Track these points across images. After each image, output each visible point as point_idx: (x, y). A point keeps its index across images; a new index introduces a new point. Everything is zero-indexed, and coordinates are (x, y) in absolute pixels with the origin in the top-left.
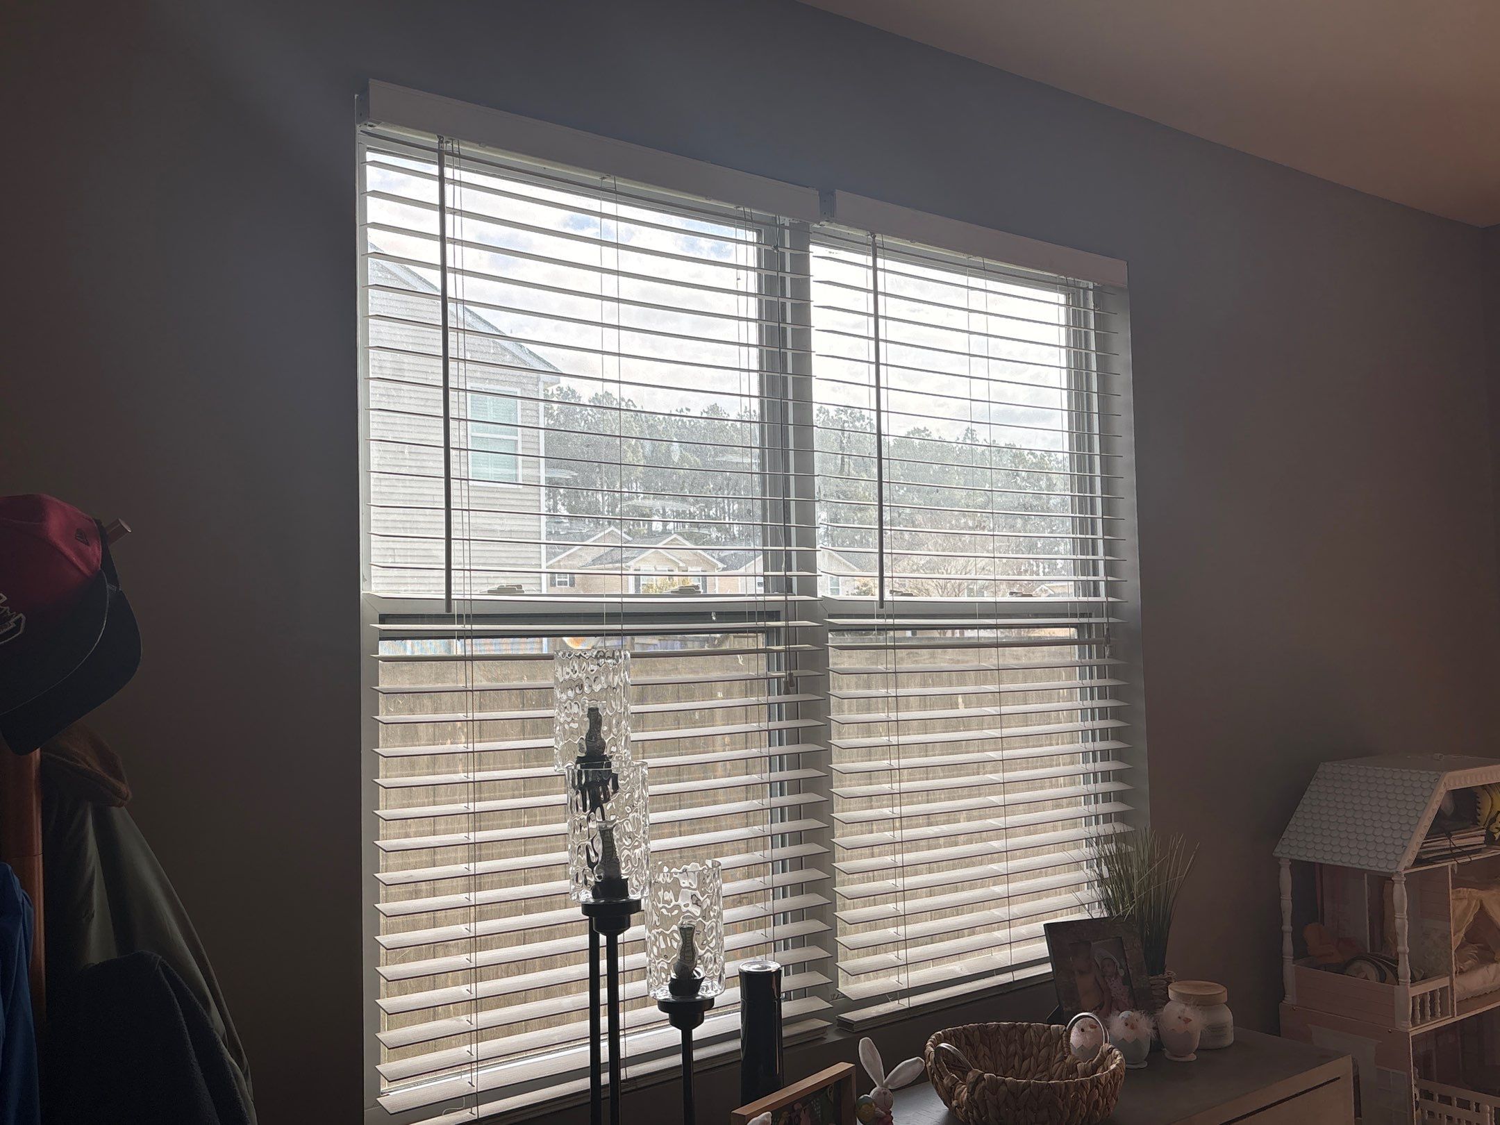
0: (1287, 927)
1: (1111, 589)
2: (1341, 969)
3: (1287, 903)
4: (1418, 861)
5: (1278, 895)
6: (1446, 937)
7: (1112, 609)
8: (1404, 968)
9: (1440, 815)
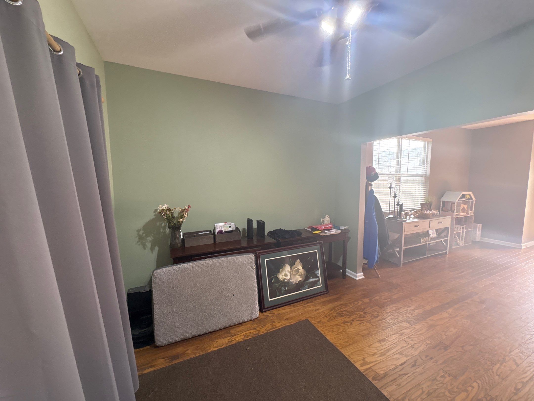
0: (441, 208)
1: (426, 173)
2: (447, 211)
3: (441, 205)
4: (458, 201)
5: (440, 205)
6: (460, 209)
7: (426, 175)
8: (455, 211)
9: (461, 197)
